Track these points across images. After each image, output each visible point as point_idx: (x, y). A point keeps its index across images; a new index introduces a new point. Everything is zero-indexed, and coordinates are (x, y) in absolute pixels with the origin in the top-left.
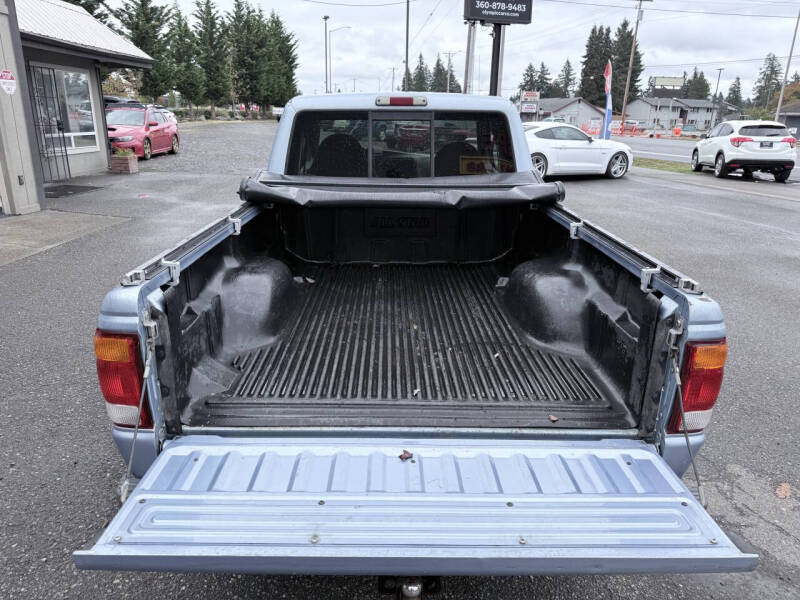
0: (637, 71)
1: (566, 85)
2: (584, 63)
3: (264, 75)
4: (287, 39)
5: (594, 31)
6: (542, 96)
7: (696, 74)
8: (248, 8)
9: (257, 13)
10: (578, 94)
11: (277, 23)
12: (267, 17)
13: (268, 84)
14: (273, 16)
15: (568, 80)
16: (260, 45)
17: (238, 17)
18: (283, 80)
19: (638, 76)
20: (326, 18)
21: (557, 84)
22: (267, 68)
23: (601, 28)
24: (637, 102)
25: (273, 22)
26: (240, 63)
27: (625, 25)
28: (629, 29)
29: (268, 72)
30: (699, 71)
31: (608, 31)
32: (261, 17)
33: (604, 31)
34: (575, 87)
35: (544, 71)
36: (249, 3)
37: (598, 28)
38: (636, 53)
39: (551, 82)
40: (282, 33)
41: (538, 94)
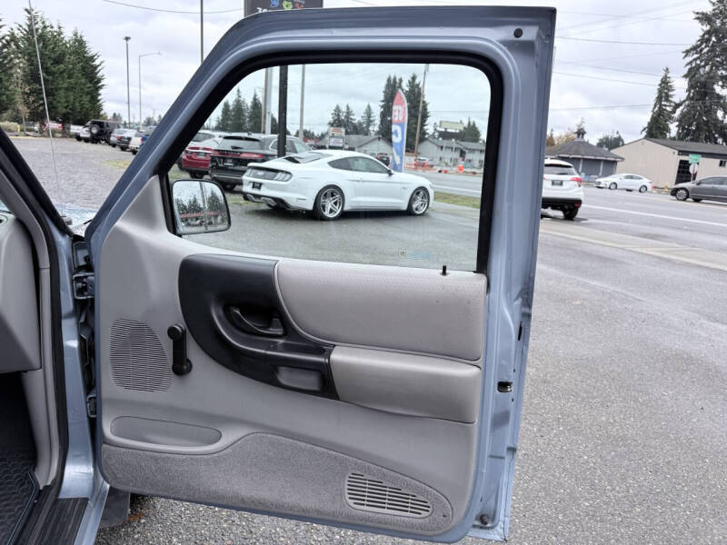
0: (425, 116)
1: (368, 125)
2: (382, 107)
3: (62, 93)
4: (92, 59)
5: (389, 80)
6: (347, 133)
7: (469, 123)
8: (43, 23)
9: (56, 29)
10: (378, 133)
11: (80, 43)
12: (68, 36)
13: (67, 102)
14: (76, 35)
15: (369, 122)
16: (58, 61)
17: (31, 31)
18: (86, 99)
19: (425, 121)
20: (127, 39)
21: (360, 124)
22: (65, 85)
23: (395, 79)
24: (426, 142)
25: (76, 40)
26: (33, 77)
27: (414, 78)
28: (417, 81)
29: (67, 89)
30: (472, 121)
31: (401, 80)
32: (60, 34)
33: (398, 81)
34: (375, 128)
35: (349, 113)
36: (45, 17)
37: (392, 78)
38: (424, 102)
39: (356, 122)
40: (86, 53)
41: (343, 130)
